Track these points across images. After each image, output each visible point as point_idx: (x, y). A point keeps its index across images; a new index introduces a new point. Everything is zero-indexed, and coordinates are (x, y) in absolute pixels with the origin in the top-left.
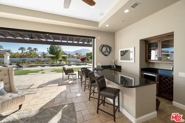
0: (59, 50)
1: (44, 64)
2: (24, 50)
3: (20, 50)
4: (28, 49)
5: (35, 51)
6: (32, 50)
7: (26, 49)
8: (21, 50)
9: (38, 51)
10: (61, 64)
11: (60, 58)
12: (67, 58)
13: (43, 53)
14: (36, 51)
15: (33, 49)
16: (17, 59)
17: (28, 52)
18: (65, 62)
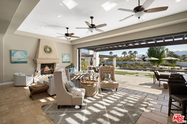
0: (161, 50)
2: (126, 54)
3: (123, 54)
4: (129, 53)
5: (135, 54)
6: (132, 54)
7: (127, 53)
9: (137, 54)
12: (177, 62)
13: (143, 56)
16: (120, 63)
17: (129, 56)
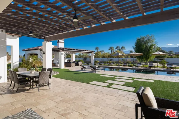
0: (150, 44)
1: (126, 66)
2: (113, 50)
4: (116, 49)
5: (122, 50)
8: (110, 50)
10: (152, 68)
11: (153, 58)
12: (166, 58)
13: (131, 51)
14: (124, 50)
15: (120, 48)
18: (160, 65)
